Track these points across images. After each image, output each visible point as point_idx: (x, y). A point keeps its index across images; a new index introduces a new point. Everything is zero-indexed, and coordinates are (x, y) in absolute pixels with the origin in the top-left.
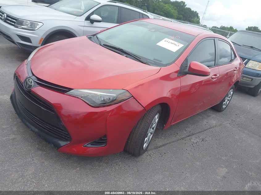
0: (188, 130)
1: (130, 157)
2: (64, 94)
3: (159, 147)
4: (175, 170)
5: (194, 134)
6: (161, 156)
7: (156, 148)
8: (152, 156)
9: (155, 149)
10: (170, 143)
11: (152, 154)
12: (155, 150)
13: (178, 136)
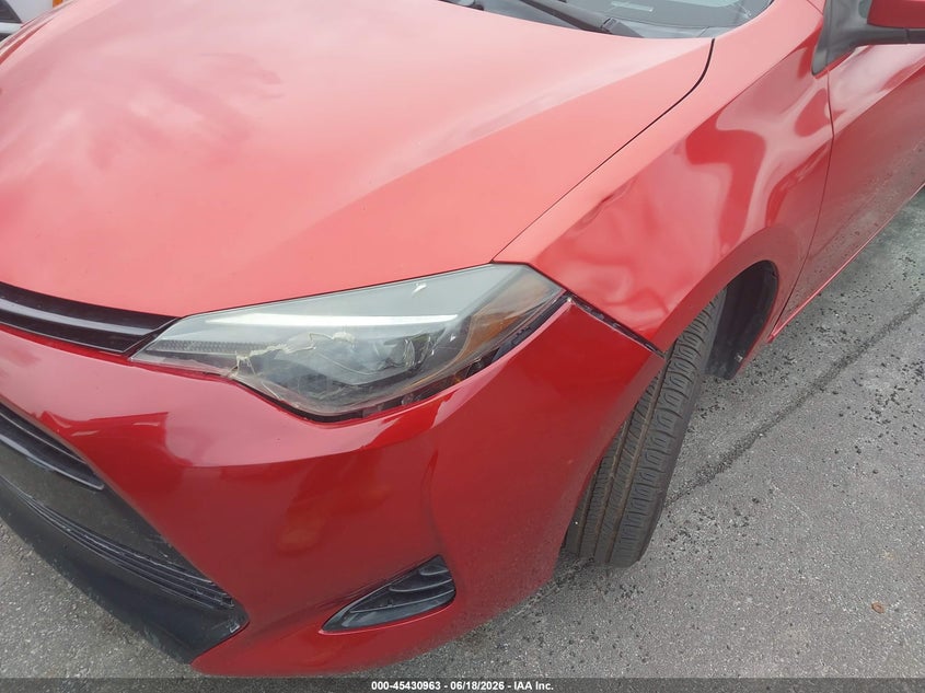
0: (833, 323)
1: (586, 565)
2: (123, 360)
3: (720, 468)
4: (834, 601)
5: (866, 345)
6: (739, 521)
7: (706, 476)
8: (694, 532)
9: (701, 483)
10: (765, 429)
11: (694, 518)
12: (705, 489)
13: (794, 378)
